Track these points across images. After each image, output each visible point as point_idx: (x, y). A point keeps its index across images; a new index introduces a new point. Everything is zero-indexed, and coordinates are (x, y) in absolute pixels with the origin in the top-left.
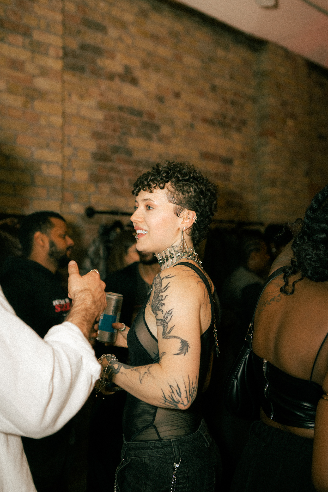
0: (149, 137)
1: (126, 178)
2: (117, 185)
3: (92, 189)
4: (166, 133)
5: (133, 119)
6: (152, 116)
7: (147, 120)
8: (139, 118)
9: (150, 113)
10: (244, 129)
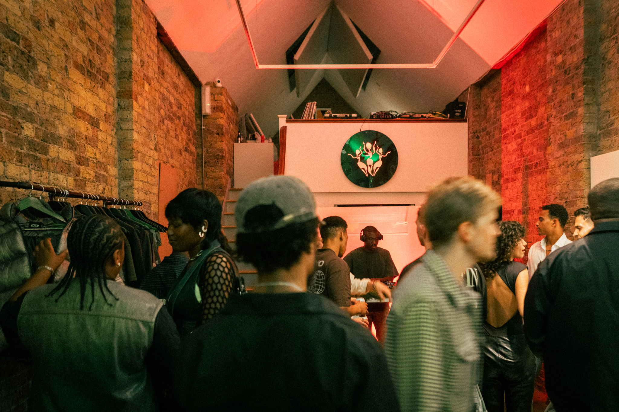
0: (26, 75)
1: (4, 131)
4: (43, 74)
5: (8, 43)
6: (29, 46)
7: (24, 50)
8: (14, 43)
9: (27, 39)
10: (107, 86)
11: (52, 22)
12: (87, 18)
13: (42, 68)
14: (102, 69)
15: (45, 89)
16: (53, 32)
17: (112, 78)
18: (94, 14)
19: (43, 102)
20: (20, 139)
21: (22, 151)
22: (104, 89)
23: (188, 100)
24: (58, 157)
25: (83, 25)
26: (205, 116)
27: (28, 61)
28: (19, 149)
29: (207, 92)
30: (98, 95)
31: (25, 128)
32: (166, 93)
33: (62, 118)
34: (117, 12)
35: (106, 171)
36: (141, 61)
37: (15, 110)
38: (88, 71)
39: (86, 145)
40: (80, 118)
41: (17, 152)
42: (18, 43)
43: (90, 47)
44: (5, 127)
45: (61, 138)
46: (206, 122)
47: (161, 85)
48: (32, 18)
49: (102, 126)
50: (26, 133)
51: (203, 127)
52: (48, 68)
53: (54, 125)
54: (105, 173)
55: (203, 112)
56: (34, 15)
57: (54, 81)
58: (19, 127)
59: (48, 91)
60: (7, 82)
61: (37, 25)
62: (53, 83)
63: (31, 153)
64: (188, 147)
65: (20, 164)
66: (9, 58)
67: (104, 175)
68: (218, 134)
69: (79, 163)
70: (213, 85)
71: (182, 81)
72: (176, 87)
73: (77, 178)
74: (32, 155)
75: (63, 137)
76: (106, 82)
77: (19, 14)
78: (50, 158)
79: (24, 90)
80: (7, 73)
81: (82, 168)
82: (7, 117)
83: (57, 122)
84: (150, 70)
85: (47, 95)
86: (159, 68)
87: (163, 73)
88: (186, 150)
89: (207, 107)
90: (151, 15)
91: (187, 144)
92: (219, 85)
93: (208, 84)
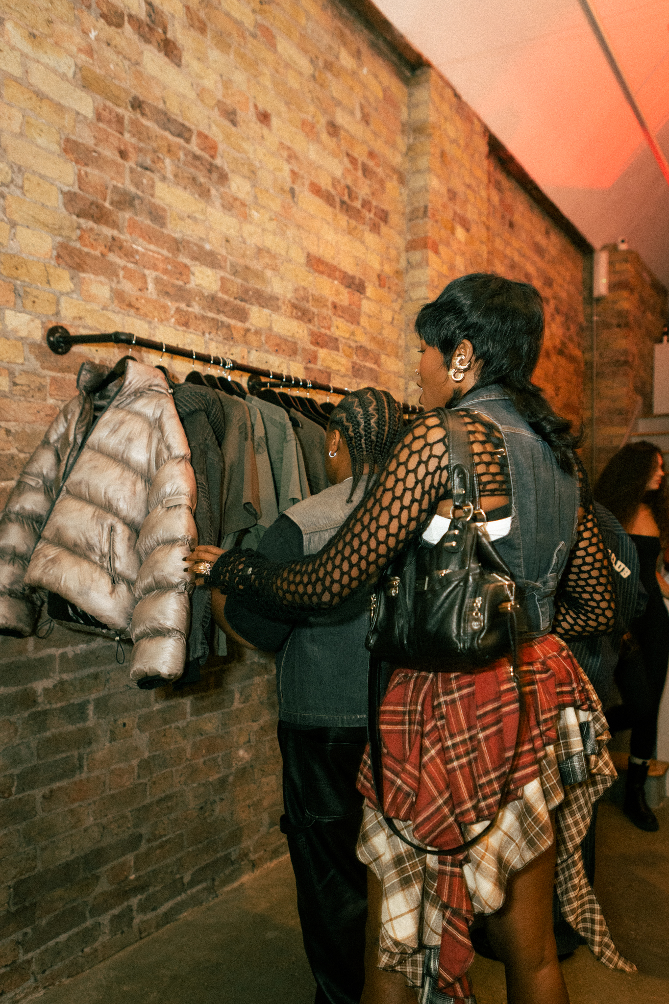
0: (204, 193)
1: (150, 274)
2: (128, 287)
3: (64, 281)
4: (241, 195)
5: (167, 138)
6: (211, 148)
7: (199, 152)
8: (181, 141)
9: (206, 137)
10: (384, 229)
11: (264, 118)
12: (341, 119)
13: (238, 186)
14: (374, 203)
15: (245, 218)
16: (265, 131)
17: (394, 218)
18: (358, 115)
19: (240, 239)
20: (185, 290)
21: (190, 309)
22: (379, 234)
23: (568, 274)
24: (270, 329)
25: (334, 129)
26: (599, 300)
27: (210, 171)
28: (183, 306)
29: (602, 260)
30: (363, 242)
31: (197, 274)
32: (517, 258)
33: (282, 269)
34: (409, 115)
35: (377, 362)
36: (449, 191)
37: (177, 245)
38: (343, 203)
39: (334, 318)
40: (322, 273)
41: (178, 310)
42: (188, 141)
43: (349, 166)
44: (155, 267)
45: (278, 299)
46: (600, 308)
47: (508, 244)
48: (220, 104)
49: (370, 291)
50: (198, 282)
51: (595, 318)
52: (253, 186)
53: (263, 277)
54: (375, 367)
55: (596, 293)
56: (224, 100)
57: (263, 207)
58: (183, 271)
59: (251, 223)
60: (162, 199)
61: (231, 116)
62: (262, 211)
63: (211, 315)
64: (566, 348)
65: (184, 328)
66: (168, 162)
67: (371, 370)
68: (619, 326)
69: (317, 344)
70: (612, 249)
71: (554, 243)
72: (539, 251)
73: (311, 366)
74: (213, 319)
75: (281, 297)
76: (382, 224)
77: (192, 95)
78: (251, 327)
79: (197, 215)
80: (159, 185)
81: (322, 353)
82: (159, 254)
83: (269, 273)
84: (469, 207)
85: (248, 228)
86: (503, 217)
87: (511, 225)
88: (561, 352)
89: (602, 284)
90: (476, 121)
91: (563, 344)
92: (623, 247)
93: (604, 248)
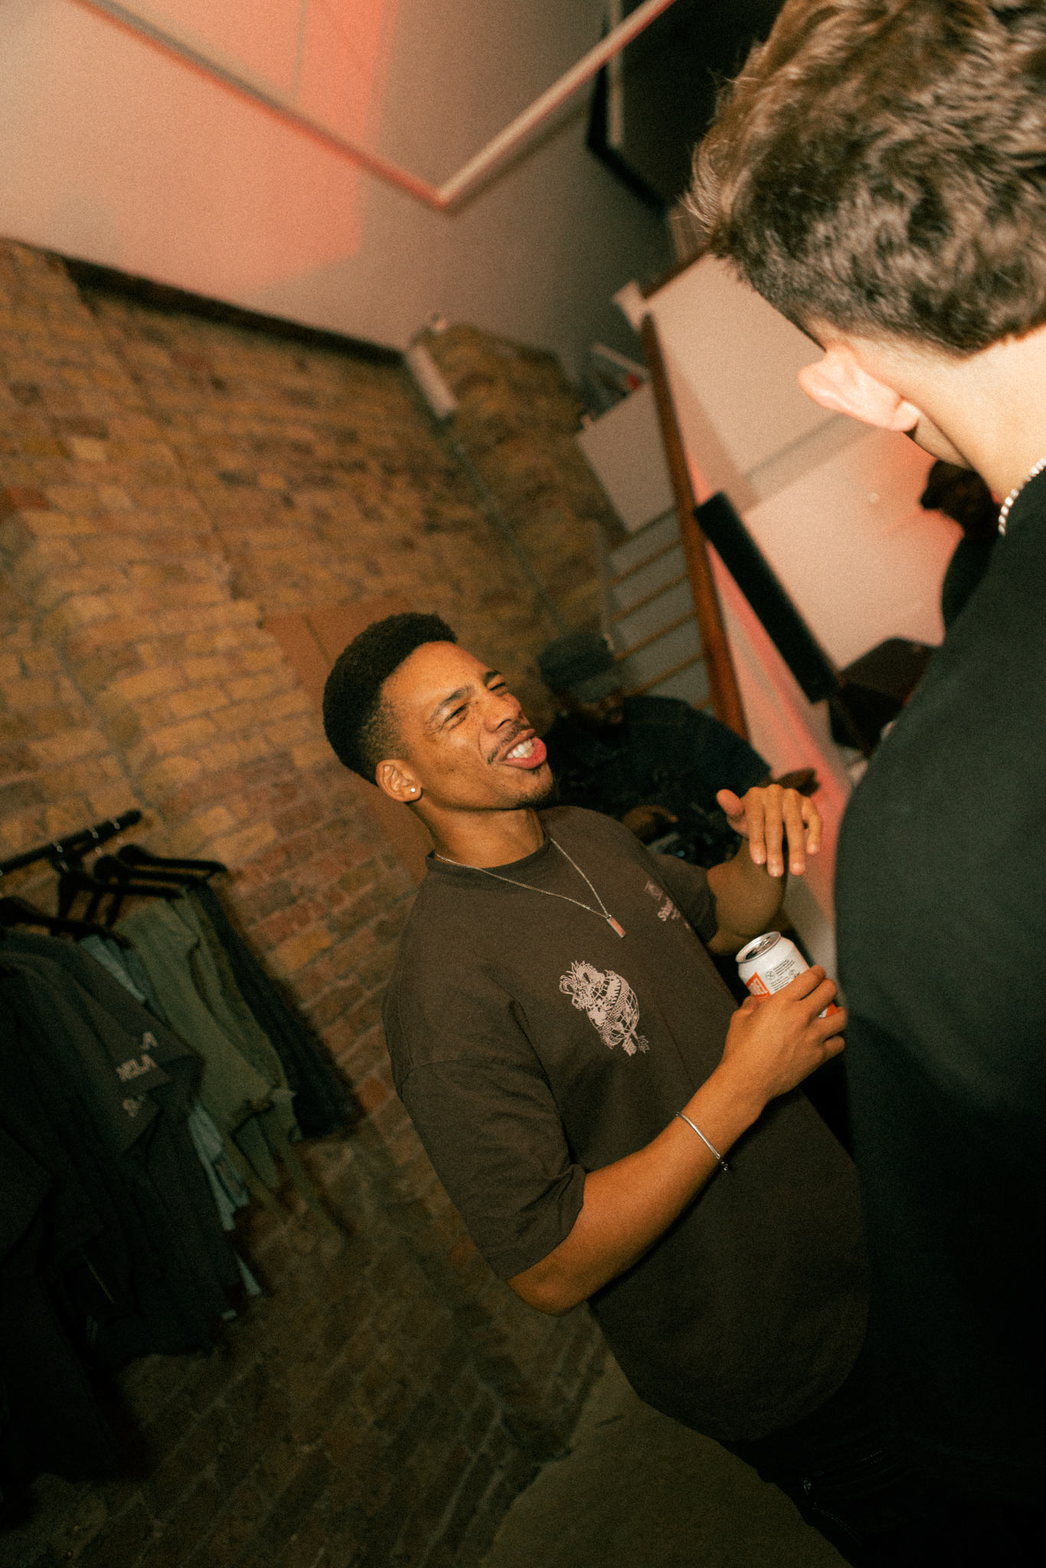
23: (379, 408)
26: (451, 420)
29: (423, 365)
36: (16, 389)
46: (460, 431)
47: (228, 416)
51: (461, 448)
55: (441, 413)
64: (439, 515)
70: (426, 337)
86: (194, 380)
87: (218, 384)
88: (432, 527)
89: (441, 396)
90: (18, 252)
91: (430, 513)
92: (440, 327)
93: (415, 341)
